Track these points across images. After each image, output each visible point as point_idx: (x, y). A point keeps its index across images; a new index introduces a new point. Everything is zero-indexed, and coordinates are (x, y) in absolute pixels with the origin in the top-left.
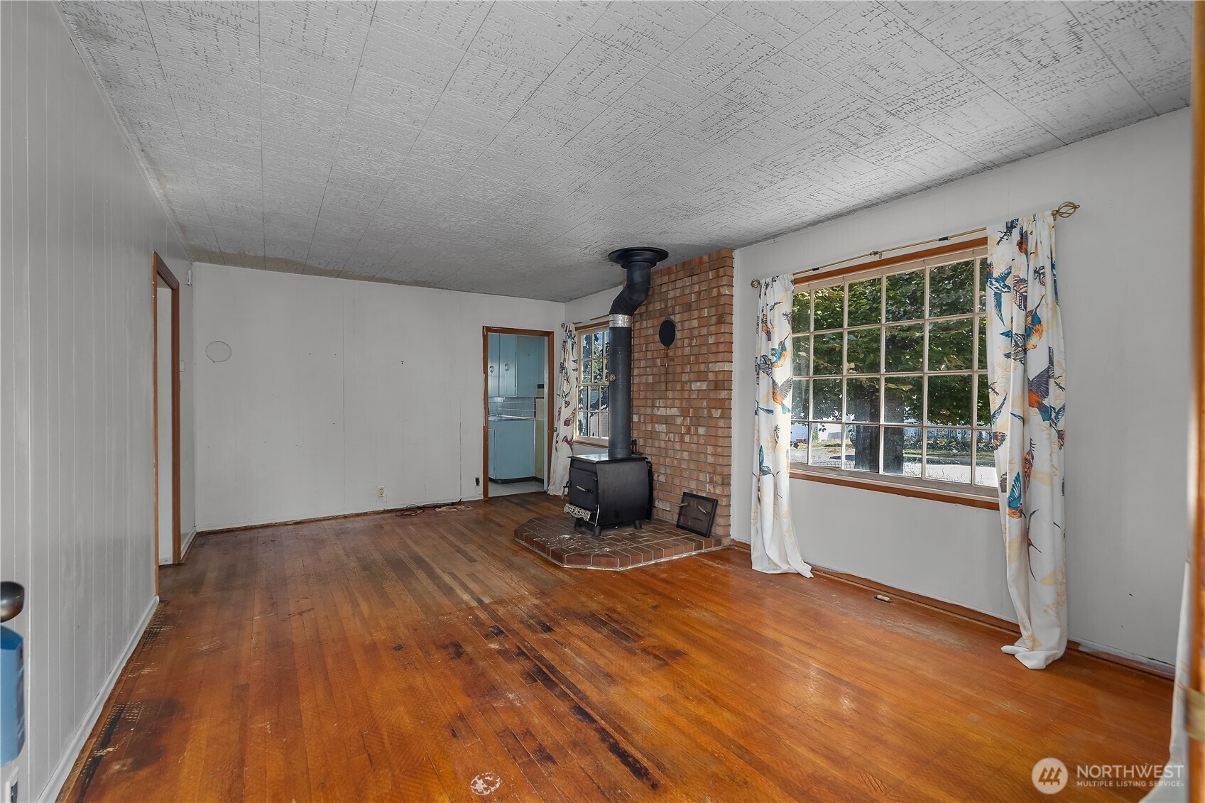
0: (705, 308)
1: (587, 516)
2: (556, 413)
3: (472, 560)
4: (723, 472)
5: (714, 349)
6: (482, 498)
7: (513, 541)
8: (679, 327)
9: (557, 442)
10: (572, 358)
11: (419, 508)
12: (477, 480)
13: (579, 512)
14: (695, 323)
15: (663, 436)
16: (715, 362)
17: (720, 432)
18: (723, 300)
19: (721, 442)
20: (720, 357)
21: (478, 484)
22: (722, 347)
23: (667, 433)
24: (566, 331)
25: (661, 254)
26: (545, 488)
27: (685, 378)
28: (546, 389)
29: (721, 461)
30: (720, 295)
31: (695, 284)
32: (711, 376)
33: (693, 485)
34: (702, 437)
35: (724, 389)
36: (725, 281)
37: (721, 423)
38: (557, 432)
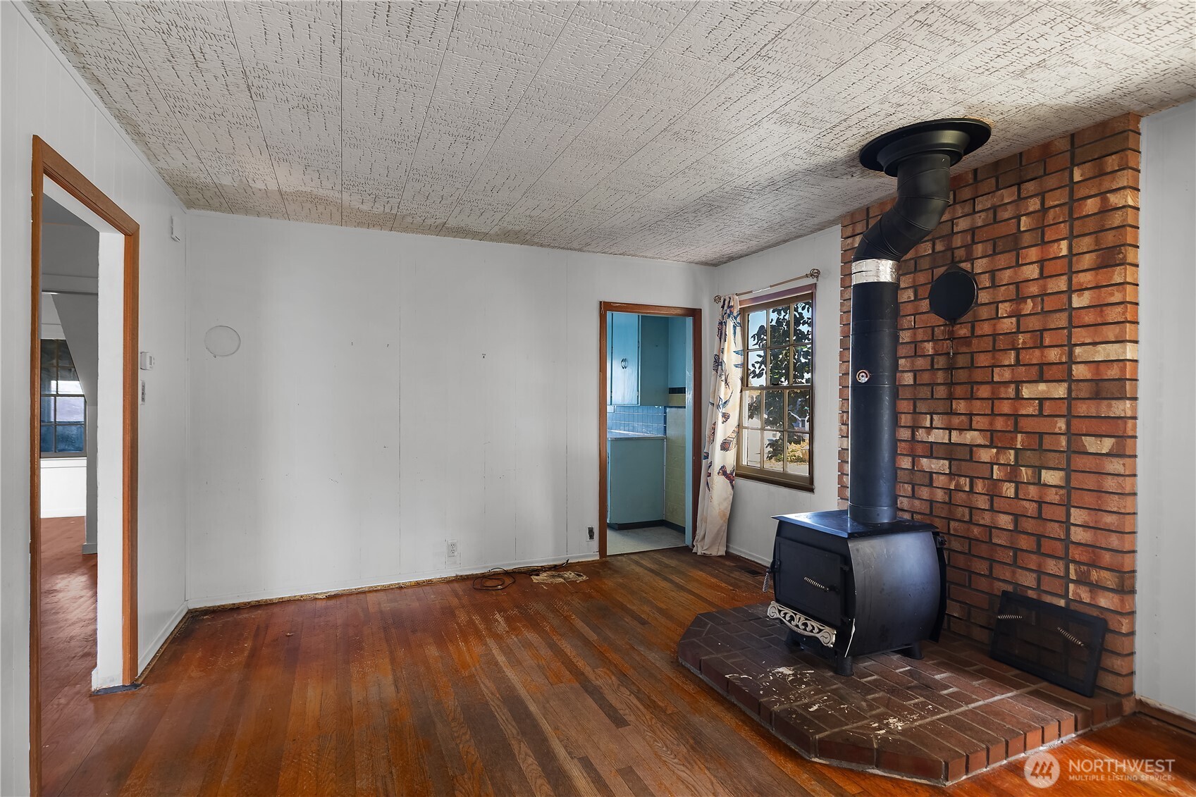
0: (1058, 240)
1: (828, 637)
2: (706, 431)
3: (619, 722)
4: (1122, 565)
5: (1089, 318)
6: (597, 558)
7: (676, 664)
8: (985, 281)
9: (709, 475)
10: (733, 348)
11: (507, 573)
12: (591, 531)
13: (805, 625)
14: (1032, 272)
15: (940, 481)
16: (1095, 344)
17: (1110, 484)
18: (1117, 220)
19: (1113, 504)
20: (1111, 333)
21: (591, 536)
22: (1113, 314)
23: (951, 475)
24: (723, 307)
25: (975, 132)
26: (688, 541)
27: (1001, 375)
28: (689, 396)
29: (1114, 541)
30: (1106, 210)
31: (1031, 197)
32: (1079, 371)
33: (1028, 580)
34: (1054, 490)
35: (1124, 398)
36: (1123, 179)
37: (1115, 466)
38: (709, 461)
